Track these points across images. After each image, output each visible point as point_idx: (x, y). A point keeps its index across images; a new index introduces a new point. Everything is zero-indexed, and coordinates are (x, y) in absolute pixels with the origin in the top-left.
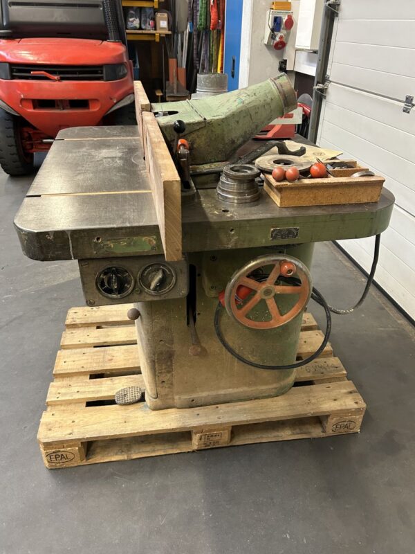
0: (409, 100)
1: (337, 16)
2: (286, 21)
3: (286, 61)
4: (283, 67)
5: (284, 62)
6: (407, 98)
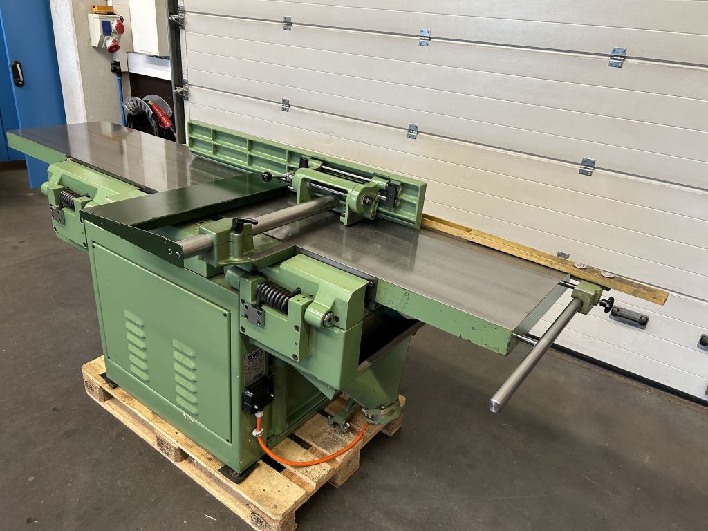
0: (286, 102)
1: (183, 28)
2: (117, 27)
3: (119, 62)
4: (116, 68)
5: (118, 64)
6: (283, 101)
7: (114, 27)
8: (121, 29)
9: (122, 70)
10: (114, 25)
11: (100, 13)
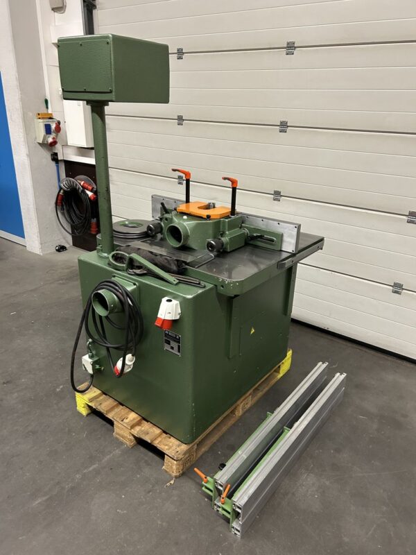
2: (55, 128)
4: (55, 157)
5: (56, 154)
6: (178, 176)
7: (54, 129)
8: (58, 129)
9: (59, 159)
10: (53, 126)
11: (43, 118)
